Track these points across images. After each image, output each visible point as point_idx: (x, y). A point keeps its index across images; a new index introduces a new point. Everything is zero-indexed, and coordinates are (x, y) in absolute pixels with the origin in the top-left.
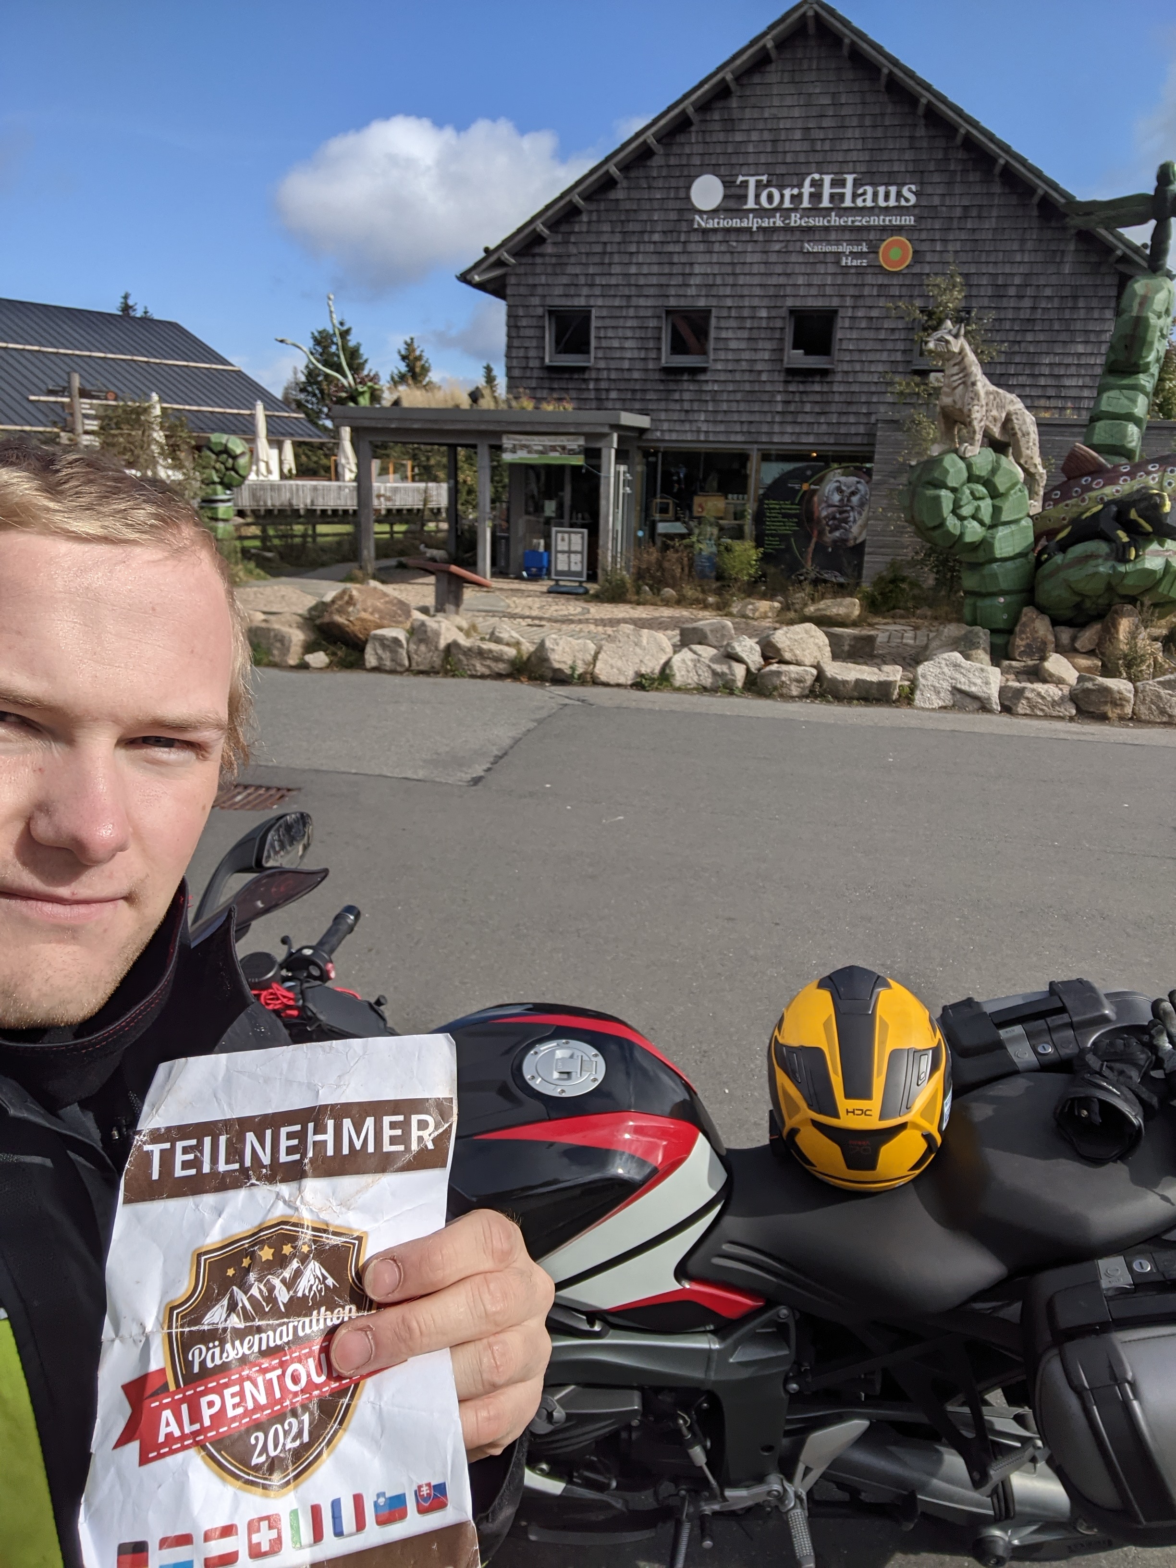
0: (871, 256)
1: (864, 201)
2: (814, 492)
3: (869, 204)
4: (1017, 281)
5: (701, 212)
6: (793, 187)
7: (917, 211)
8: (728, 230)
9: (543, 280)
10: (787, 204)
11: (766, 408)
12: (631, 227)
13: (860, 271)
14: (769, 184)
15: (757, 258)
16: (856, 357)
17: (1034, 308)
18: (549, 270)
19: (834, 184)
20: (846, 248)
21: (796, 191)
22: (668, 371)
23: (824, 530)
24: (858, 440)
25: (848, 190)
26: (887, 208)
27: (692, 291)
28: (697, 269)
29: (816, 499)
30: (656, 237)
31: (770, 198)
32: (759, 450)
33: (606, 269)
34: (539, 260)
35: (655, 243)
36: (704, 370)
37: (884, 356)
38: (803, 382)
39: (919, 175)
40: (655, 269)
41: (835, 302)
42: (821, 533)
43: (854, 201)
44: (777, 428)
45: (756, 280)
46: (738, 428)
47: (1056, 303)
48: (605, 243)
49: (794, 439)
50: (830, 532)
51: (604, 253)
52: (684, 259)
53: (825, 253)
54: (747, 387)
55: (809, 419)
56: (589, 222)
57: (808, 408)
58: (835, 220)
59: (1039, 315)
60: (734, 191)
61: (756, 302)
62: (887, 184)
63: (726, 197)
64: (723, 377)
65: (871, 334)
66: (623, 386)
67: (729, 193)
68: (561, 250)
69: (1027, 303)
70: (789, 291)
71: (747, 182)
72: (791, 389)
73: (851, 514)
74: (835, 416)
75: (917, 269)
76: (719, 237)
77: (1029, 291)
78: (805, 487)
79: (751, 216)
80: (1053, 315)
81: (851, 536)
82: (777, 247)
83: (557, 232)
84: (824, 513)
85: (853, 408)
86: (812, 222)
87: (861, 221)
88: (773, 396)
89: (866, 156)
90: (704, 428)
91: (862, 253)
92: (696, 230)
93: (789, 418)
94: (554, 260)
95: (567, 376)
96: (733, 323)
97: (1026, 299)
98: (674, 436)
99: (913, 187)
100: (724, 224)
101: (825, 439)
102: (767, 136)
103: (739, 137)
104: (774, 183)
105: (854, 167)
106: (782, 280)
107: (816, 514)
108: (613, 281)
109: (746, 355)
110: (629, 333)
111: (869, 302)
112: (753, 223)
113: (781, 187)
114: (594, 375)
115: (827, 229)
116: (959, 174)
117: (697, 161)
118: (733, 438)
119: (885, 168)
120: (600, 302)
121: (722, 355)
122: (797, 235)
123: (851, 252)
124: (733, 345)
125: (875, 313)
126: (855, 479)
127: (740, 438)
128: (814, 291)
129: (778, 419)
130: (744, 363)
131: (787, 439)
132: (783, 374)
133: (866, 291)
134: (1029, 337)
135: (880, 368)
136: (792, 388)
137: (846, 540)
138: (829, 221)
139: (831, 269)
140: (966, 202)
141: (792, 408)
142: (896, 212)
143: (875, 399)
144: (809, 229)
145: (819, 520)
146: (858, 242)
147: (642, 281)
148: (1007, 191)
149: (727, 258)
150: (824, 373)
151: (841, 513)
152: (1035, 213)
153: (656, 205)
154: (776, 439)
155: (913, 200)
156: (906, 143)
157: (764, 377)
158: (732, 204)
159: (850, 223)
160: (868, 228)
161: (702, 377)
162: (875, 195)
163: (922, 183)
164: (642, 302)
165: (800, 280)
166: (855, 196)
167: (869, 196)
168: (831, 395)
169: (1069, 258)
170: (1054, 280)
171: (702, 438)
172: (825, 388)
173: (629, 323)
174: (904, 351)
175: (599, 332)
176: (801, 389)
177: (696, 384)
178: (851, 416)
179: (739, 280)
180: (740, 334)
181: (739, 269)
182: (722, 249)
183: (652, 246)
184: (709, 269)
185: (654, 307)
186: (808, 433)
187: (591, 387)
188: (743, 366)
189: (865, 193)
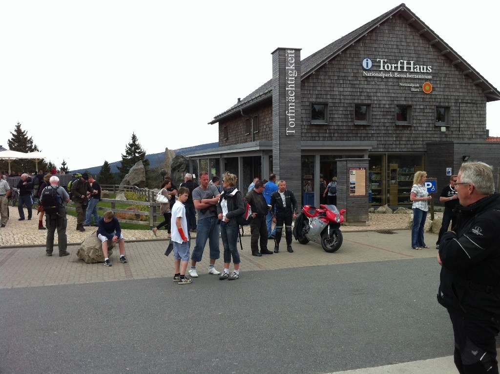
0: (420, 88)
1: (417, 70)
3: (418, 71)
4: (461, 98)
5: (365, 70)
6: (395, 64)
7: (432, 74)
8: (374, 77)
10: (393, 69)
11: (391, 139)
12: (341, 74)
13: (417, 93)
14: (387, 62)
15: (384, 87)
16: (417, 121)
17: (466, 106)
19: (407, 64)
20: (412, 85)
21: (396, 65)
22: (355, 126)
24: (421, 150)
25: (412, 66)
26: (424, 73)
27: (363, 98)
28: (364, 90)
30: (350, 78)
31: (388, 66)
32: (388, 154)
33: (332, 89)
36: (369, 126)
38: (401, 130)
39: (432, 63)
40: (349, 89)
41: (410, 103)
43: (414, 70)
44: (394, 146)
46: (381, 146)
48: (331, 79)
49: (400, 150)
51: (331, 83)
52: (360, 86)
53: (406, 86)
54: (384, 132)
55: (404, 143)
56: (326, 72)
57: (404, 139)
58: (408, 76)
60: (376, 64)
61: (385, 102)
62: (423, 65)
64: (375, 128)
65: (421, 114)
66: (339, 131)
67: (374, 64)
68: (315, 81)
70: (395, 99)
71: (380, 61)
74: (412, 142)
75: (434, 93)
76: (372, 79)
77: (465, 101)
79: (382, 73)
80: (472, 109)
82: (391, 84)
85: (418, 139)
86: (401, 76)
87: (417, 76)
88: (392, 135)
89: (416, 56)
91: (417, 87)
92: (364, 77)
93: (398, 143)
94: (312, 85)
95: (318, 128)
96: (377, 109)
99: (431, 67)
100: (373, 75)
101: (410, 150)
102: (385, 46)
103: (376, 46)
104: (389, 62)
105: (413, 59)
106: (393, 95)
108: (335, 93)
109: (382, 121)
110: (341, 113)
111: (420, 103)
112: (383, 75)
113: (391, 64)
114: (329, 128)
115: (406, 78)
116: (442, 63)
117: (363, 53)
118: (380, 150)
119: (422, 60)
120: (330, 101)
121: (374, 121)
122: (397, 80)
123: (414, 87)
124: (378, 117)
125: (422, 107)
127: (382, 150)
128: (403, 99)
129: (394, 143)
131: (398, 150)
132: (395, 127)
133: (419, 100)
135: (425, 125)
136: (398, 132)
139: (408, 92)
140: (445, 72)
141: (398, 139)
142: (426, 74)
143: (424, 136)
144: (400, 78)
146: (416, 83)
147: (345, 93)
148: (456, 70)
149: (375, 87)
150: (408, 127)
152: (464, 77)
154: (394, 150)
155: (431, 71)
156: (427, 53)
157: (389, 128)
158: (375, 68)
159: (413, 77)
160: (419, 79)
161: (369, 128)
162: (420, 68)
163: (433, 66)
164: (345, 101)
165: (399, 95)
166: (414, 68)
168: (411, 134)
169: (474, 91)
170: (470, 98)
172: (408, 132)
173: (341, 109)
174: (432, 120)
175: (330, 112)
176: (401, 133)
177: (366, 131)
178: (417, 142)
179: (379, 95)
180: (380, 113)
181: (378, 91)
182: (373, 83)
183: (348, 81)
184: (368, 90)
185: (350, 103)
186: (404, 148)
187: (328, 132)
188: (381, 124)
189: (417, 67)
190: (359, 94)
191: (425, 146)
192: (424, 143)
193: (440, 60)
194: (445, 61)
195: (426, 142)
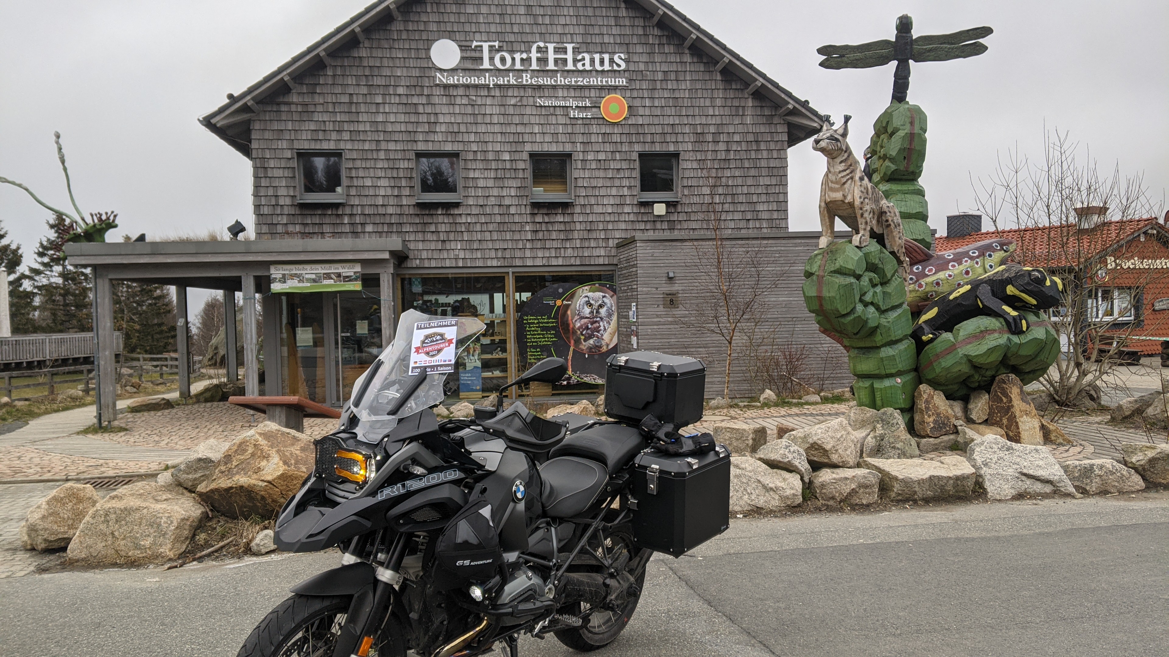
0: (594, 110)
1: (584, 65)
2: (568, 306)
3: (588, 67)
4: (712, 129)
5: (441, 70)
6: (522, 52)
7: (626, 74)
8: (467, 86)
9: (290, 126)
10: (518, 66)
11: (517, 236)
12: (377, 81)
13: (586, 122)
14: (500, 49)
15: (496, 110)
16: (590, 192)
17: (728, 151)
18: (296, 117)
19: (556, 50)
20: (572, 103)
21: (524, 56)
22: (421, 206)
23: (580, 339)
24: (601, 261)
25: (569, 56)
26: (603, 71)
27: (439, 137)
28: (441, 119)
29: (569, 312)
30: (400, 91)
31: (503, 60)
32: (513, 273)
33: (354, 118)
34: (284, 108)
35: (399, 95)
36: (457, 205)
37: (614, 192)
38: (546, 214)
39: (626, 46)
40: (402, 118)
41: (568, 148)
42: (578, 341)
43: (575, 65)
44: (528, 254)
45: (497, 128)
46: (493, 254)
47: (744, 146)
48: (351, 94)
49: (545, 262)
50: (585, 340)
51: (351, 103)
52: (429, 109)
53: (555, 107)
54: (498, 219)
55: (555, 244)
56: (334, 76)
57: (554, 236)
58: (560, 80)
59: (732, 156)
60: (469, 54)
61: (498, 147)
62: (601, 53)
63: (463, 58)
64: (475, 211)
65: (602, 174)
66: (378, 220)
67: (465, 55)
68: (307, 99)
69: (722, 146)
70: (526, 138)
71: (481, 46)
72: (537, 221)
73: (601, 324)
74: (578, 241)
75: (632, 121)
76: (461, 91)
77: (723, 138)
78: (559, 303)
79: (487, 74)
80: (743, 155)
81: (603, 343)
82: (513, 101)
83: (302, 84)
84: (578, 325)
85: (594, 235)
86: (541, 81)
87: (582, 81)
88: (523, 226)
89: (582, 30)
90: (462, 256)
91: (586, 107)
92: (438, 85)
93: (539, 245)
94: (300, 109)
95: (319, 212)
96: (480, 165)
97: (720, 144)
98: (433, 264)
99: (622, 56)
100: (463, 81)
101: (572, 261)
102: (493, 10)
103: (470, 10)
104: (505, 48)
105: (572, 38)
106: (520, 129)
107: (571, 326)
108: (361, 128)
109: (495, 192)
110: (380, 173)
111: (596, 147)
112: (489, 80)
113: (512, 52)
114: (348, 211)
115: (554, 87)
116: (656, 46)
117: (434, 27)
118: (489, 263)
119: (598, 40)
120: (349, 146)
121: (472, 192)
122: (530, 92)
123: (577, 107)
124: (481, 183)
125: (602, 156)
126: (602, 294)
127: (495, 263)
128: (548, 138)
129: (529, 245)
130: (493, 199)
131: (539, 262)
132: (528, 208)
133: (594, 139)
134: (728, 173)
135: (611, 201)
136: (539, 219)
137: (600, 347)
138: (556, 81)
139: (562, 120)
140: (665, 68)
141: (540, 235)
142: (610, 74)
143: (610, 227)
144: (539, 87)
145: (574, 332)
146: (583, 98)
147: (389, 128)
148: (695, 60)
149: (469, 110)
150: (565, 206)
151: (592, 324)
152: (719, 77)
153: (398, 63)
154: (529, 263)
155: (623, 66)
156: (612, 21)
157: (513, 210)
158: (469, 65)
159: (573, 83)
160: (589, 87)
161: (456, 212)
162: (592, 61)
163: (628, 53)
164: (392, 146)
165: (536, 129)
166: (575, 61)
167: (587, 61)
168: (572, 224)
169: (749, 112)
170: (740, 129)
171: (461, 265)
172: (568, 219)
173: (380, 165)
174: (630, 187)
175: (350, 173)
176: (547, 220)
177: (450, 217)
178: (592, 241)
179: (482, 129)
180: (486, 174)
181: (480, 119)
182: (464, 102)
183: (397, 98)
184: (453, 119)
185: (404, 150)
186: (556, 257)
187: (346, 221)
188: (492, 201)
189: (583, 59)
190: (426, 128)
191: (613, 252)
192: (611, 243)
193: (651, 37)
194: (664, 40)
195: (616, 241)
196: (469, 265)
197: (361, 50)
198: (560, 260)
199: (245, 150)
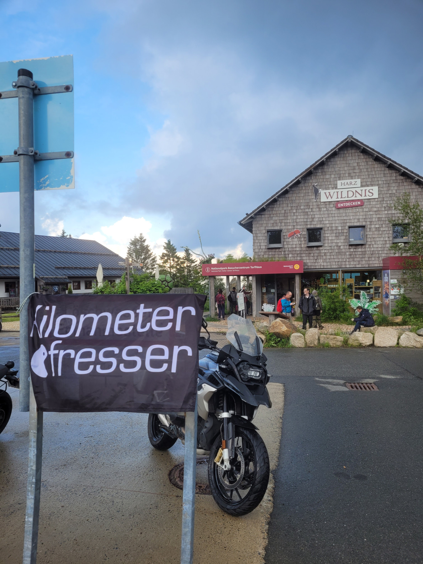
8: (326, 204)
9: (265, 222)
11: (343, 257)
12: (294, 205)
13: (371, 214)
15: (336, 212)
18: (267, 219)
22: (309, 247)
24: (376, 266)
27: (315, 223)
28: (316, 216)
30: (302, 207)
32: (342, 270)
33: (286, 218)
34: (263, 216)
36: (321, 246)
38: (355, 248)
39: (388, 184)
40: (302, 217)
41: (364, 224)
44: (347, 263)
45: (336, 218)
46: (334, 264)
48: (285, 210)
49: (354, 266)
51: (285, 213)
52: (312, 213)
54: (337, 251)
55: (358, 259)
56: (280, 204)
57: (358, 256)
61: (337, 225)
64: (328, 248)
65: (377, 233)
66: (293, 253)
68: (271, 213)
70: (348, 221)
74: (367, 258)
76: (323, 206)
83: (269, 208)
85: (374, 256)
88: (345, 253)
89: (370, 180)
90: (322, 264)
92: (316, 205)
93: (352, 260)
94: (268, 216)
95: (274, 249)
96: (330, 232)
98: (312, 267)
101: (365, 266)
102: (336, 176)
103: (328, 177)
105: (366, 183)
106: (345, 218)
108: (288, 221)
109: (335, 241)
111: (375, 223)
114: (283, 250)
116: (401, 183)
118: (333, 267)
119: (376, 183)
120: (284, 228)
121: (327, 241)
124: (330, 238)
125: (377, 226)
127: (335, 267)
128: (356, 221)
129: (348, 260)
131: (351, 266)
132: (348, 246)
133: (374, 220)
135: (381, 243)
136: (352, 250)
139: (361, 213)
140: (404, 191)
141: (352, 256)
143: (380, 252)
147: (298, 221)
148: (417, 187)
149: (326, 212)
150: (362, 245)
153: (301, 198)
154: (348, 266)
156: (382, 175)
157: (342, 247)
161: (321, 248)
163: (389, 187)
164: (299, 227)
165: (351, 218)
168: (365, 252)
171: (322, 268)
172: (363, 250)
174: (388, 237)
175: (284, 237)
176: (355, 251)
177: (319, 251)
178: (373, 258)
179: (331, 219)
180: (332, 235)
181: (330, 215)
182: (324, 210)
183: (301, 210)
184: (320, 216)
185: (303, 228)
186: (358, 264)
187: (283, 253)
188: (334, 244)
190: (311, 220)
191: (382, 262)
192: (380, 259)
193: (398, 180)
194: (404, 181)
195: (383, 258)
196: (325, 268)
197: (289, 194)
198: (360, 265)
199: (251, 231)
